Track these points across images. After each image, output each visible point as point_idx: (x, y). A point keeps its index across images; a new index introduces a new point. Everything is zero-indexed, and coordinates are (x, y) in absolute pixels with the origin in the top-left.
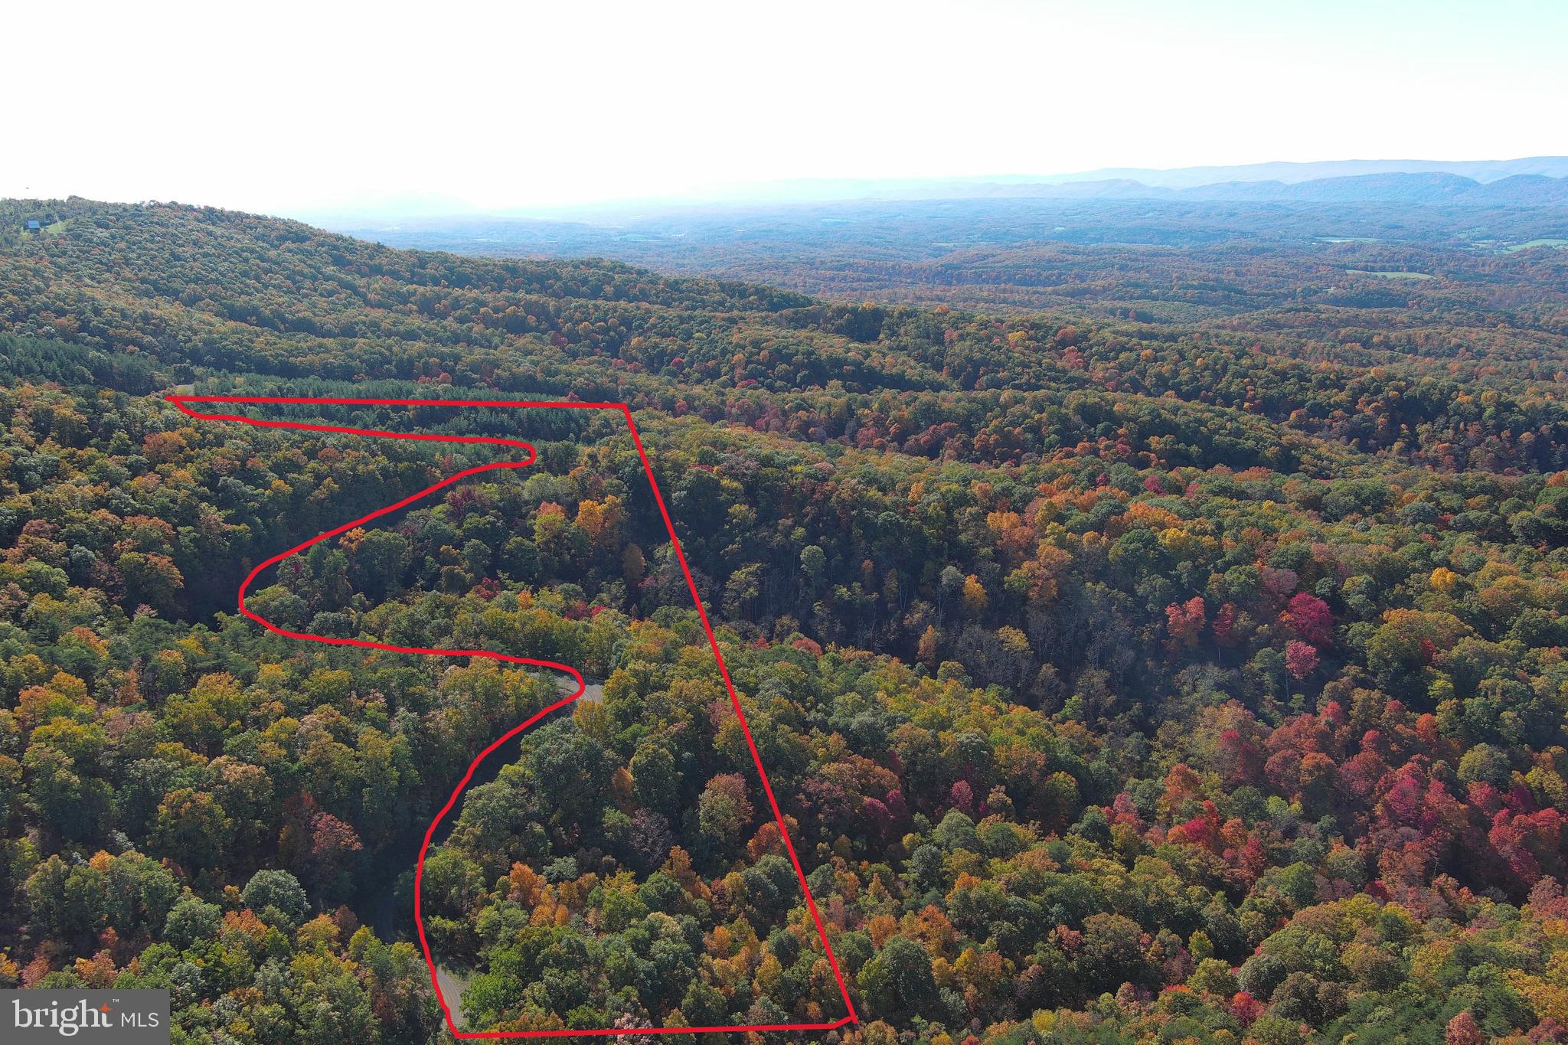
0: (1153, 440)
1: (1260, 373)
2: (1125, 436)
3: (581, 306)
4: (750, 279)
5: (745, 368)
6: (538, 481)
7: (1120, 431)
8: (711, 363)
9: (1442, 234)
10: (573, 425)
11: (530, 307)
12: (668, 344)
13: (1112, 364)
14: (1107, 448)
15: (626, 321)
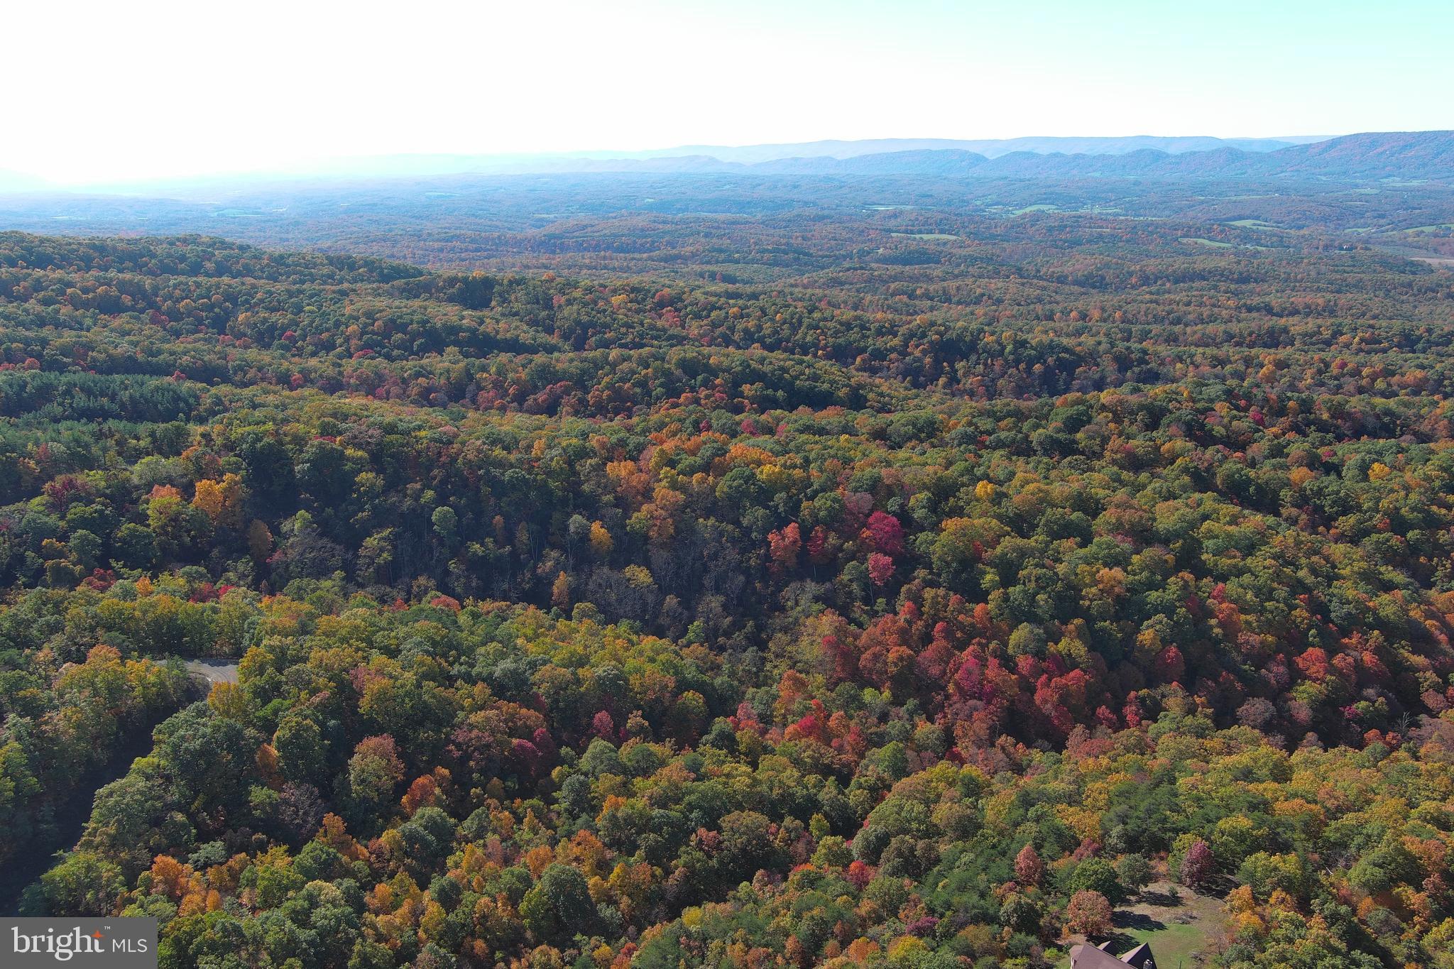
0: (746, 388)
1: (829, 324)
2: (721, 385)
3: (181, 283)
4: (358, 252)
5: (360, 339)
6: (148, 464)
7: (718, 381)
8: (325, 336)
9: (963, 201)
10: (182, 405)
11: (123, 287)
12: (277, 318)
13: (705, 322)
14: (707, 397)
15: (231, 297)
